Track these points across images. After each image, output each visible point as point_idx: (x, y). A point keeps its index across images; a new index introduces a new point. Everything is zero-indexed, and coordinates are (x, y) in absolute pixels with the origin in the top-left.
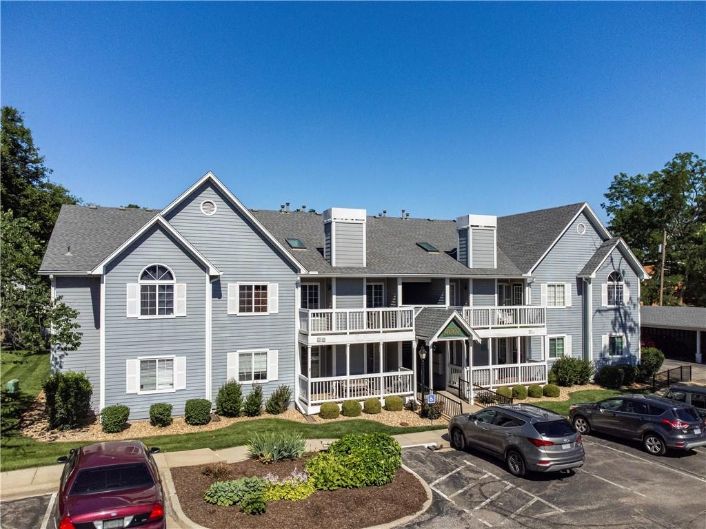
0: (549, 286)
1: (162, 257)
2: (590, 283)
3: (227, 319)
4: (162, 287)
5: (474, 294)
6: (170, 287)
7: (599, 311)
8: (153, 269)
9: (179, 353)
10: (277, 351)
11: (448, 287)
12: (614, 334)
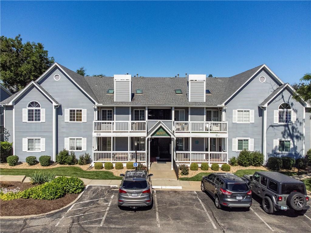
0: (238, 111)
1: (36, 98)
2: (265, 110)
3: (65, 124)
4: (36, 110)
5: (191, 115)
6: (39, 110)
7: (272, 126)
8: (32, 103)
9: (43, 137)
10: (86, 138)
11: (173, 112)
12: (283, 139)
